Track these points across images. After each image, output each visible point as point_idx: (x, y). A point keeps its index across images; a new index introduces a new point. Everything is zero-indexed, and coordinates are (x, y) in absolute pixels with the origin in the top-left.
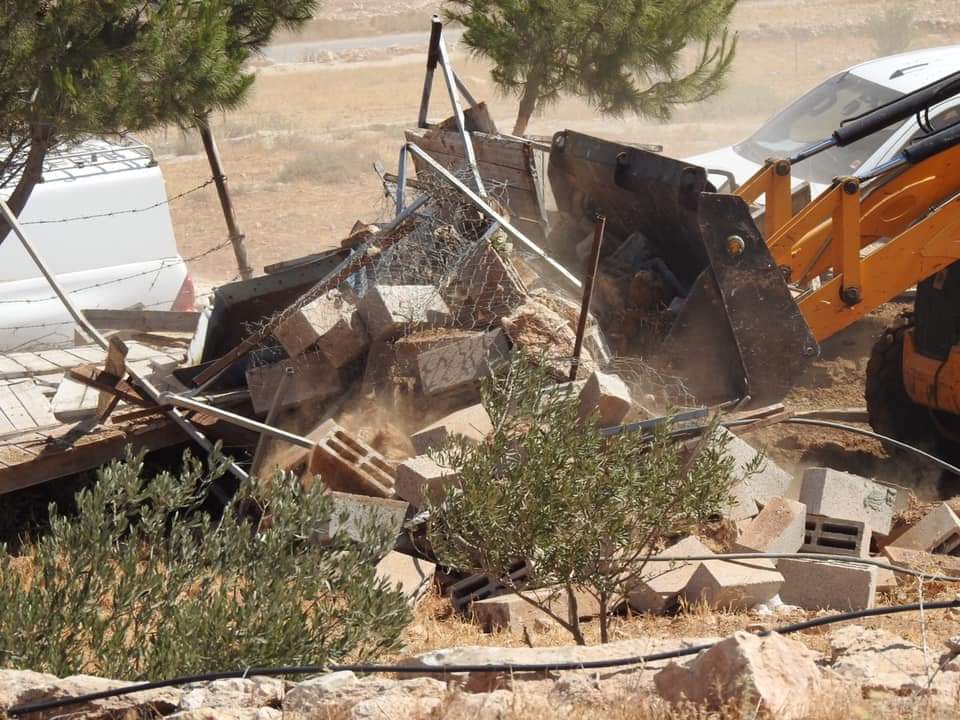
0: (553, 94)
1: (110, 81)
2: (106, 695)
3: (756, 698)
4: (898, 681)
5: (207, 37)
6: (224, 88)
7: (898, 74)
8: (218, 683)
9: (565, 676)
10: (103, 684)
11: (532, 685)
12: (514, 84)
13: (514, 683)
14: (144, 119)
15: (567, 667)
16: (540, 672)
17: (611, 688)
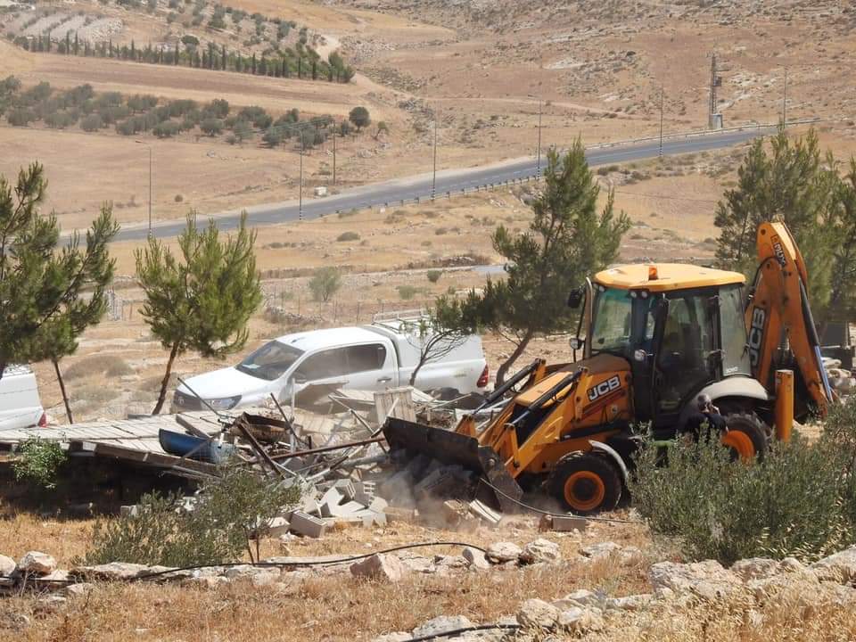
0: (184, 351)
1: (28, 346)
2: (166, 572)
3: (385, 575)
4: (423, 569)
5: (62, 330)
6: (69, 348)
7: (294, 341)
8: (203, 568)
9: (314, 566)
10: (163, 569)
11: (304, 569)
12: (169, 347)
13: (299, 569)
14: (39, 358)
15: (315, 563)
16: (307, 565)
17: (329, 570)
